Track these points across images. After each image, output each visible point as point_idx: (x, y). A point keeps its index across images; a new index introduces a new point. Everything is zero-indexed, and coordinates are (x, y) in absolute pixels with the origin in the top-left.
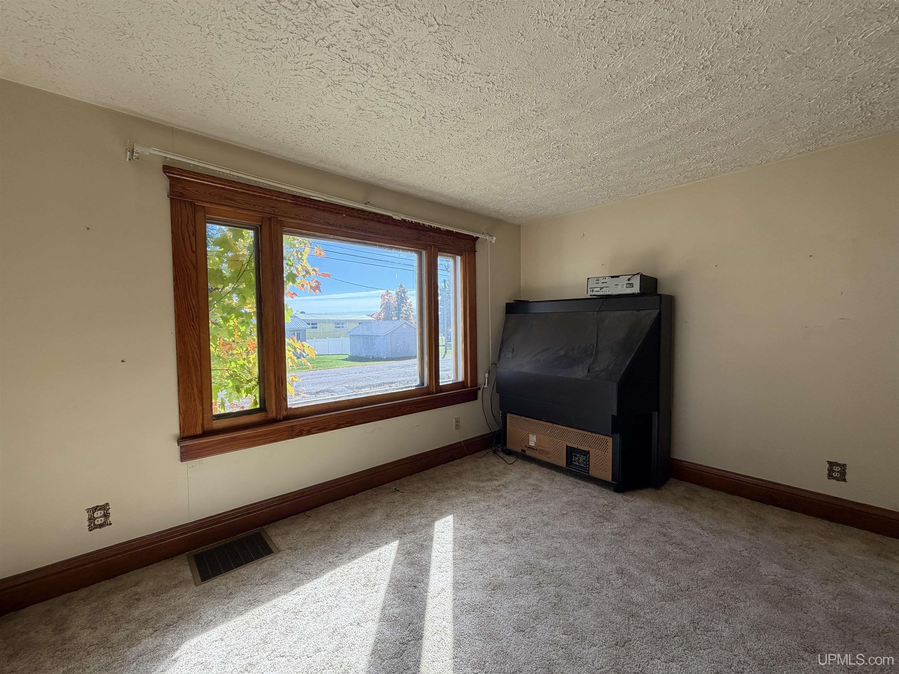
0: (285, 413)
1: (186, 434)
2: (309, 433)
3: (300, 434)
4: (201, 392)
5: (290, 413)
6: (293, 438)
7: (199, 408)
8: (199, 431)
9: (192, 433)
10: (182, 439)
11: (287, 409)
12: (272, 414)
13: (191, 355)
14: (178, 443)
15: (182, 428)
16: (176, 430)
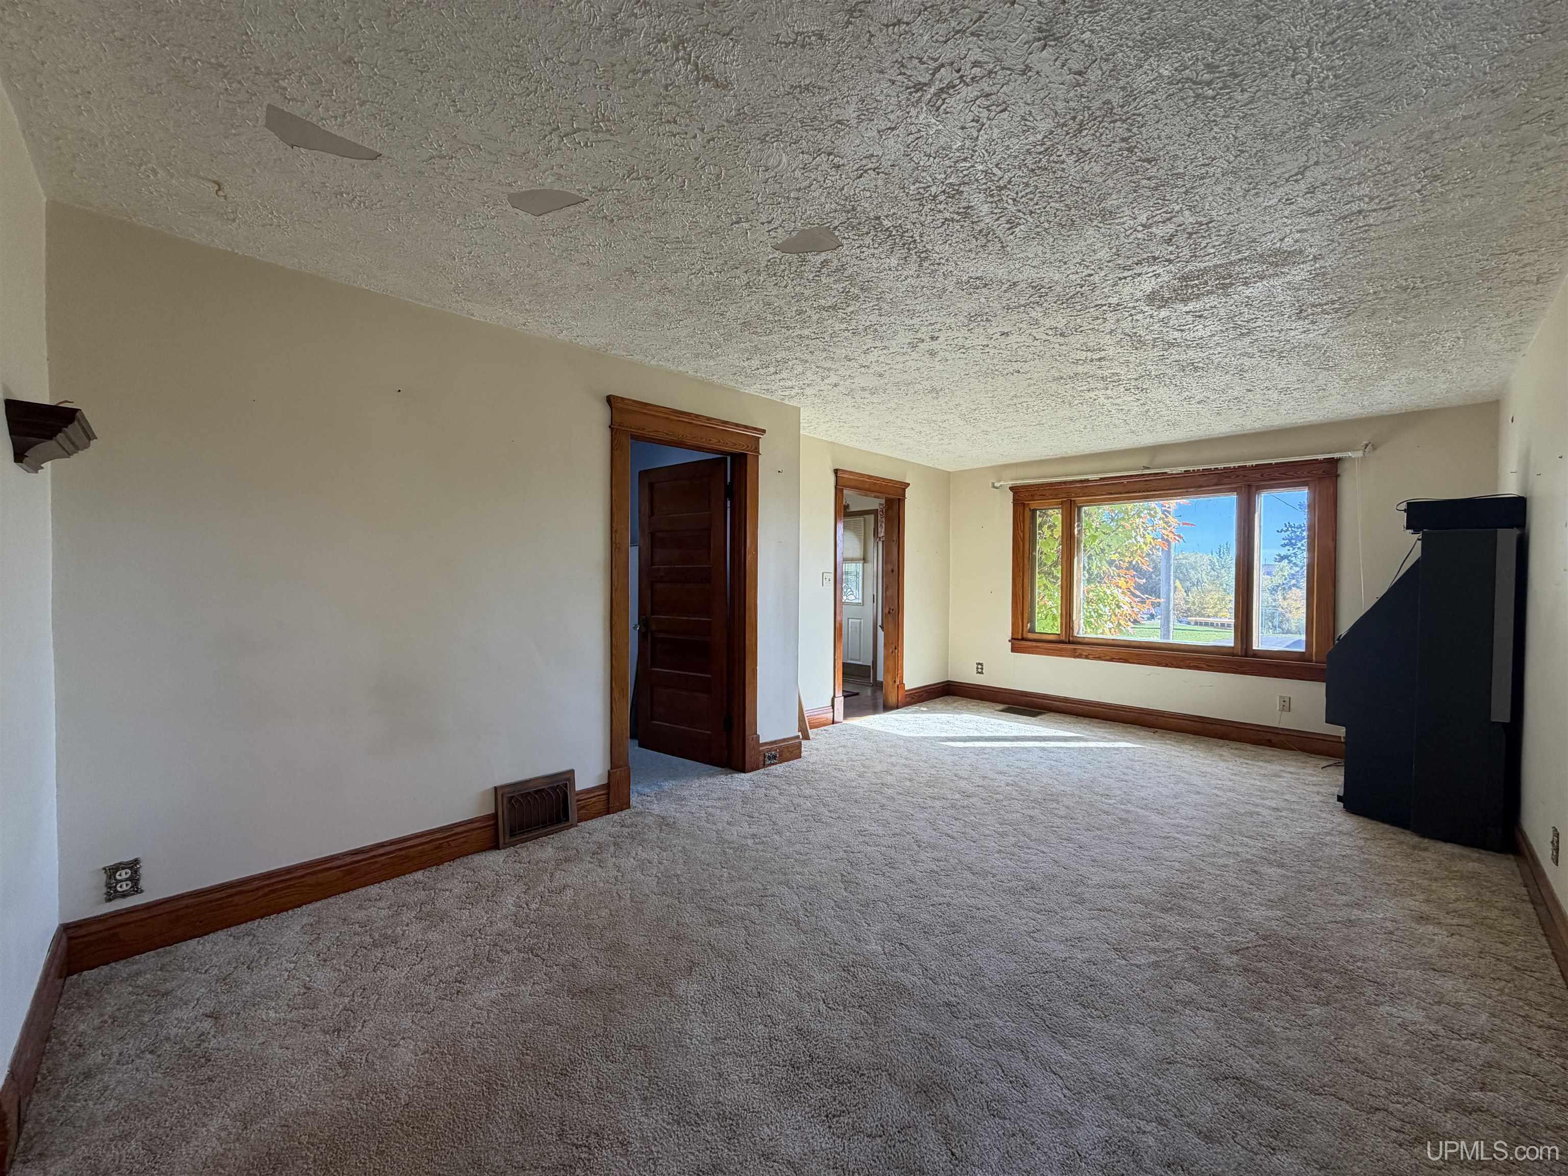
0: (1071, 639)
1: (1015, 637)
2: (1086, 657)
4: (1022, 614)
5: (1075, 639)
7: (1020, 623)
8: (1020, 637)
10: (1013, 639)
11: (1072, 636)
12: (1066, 637)
14: (1010, 641)
15: (1013, 633)
16: (1009, 635)
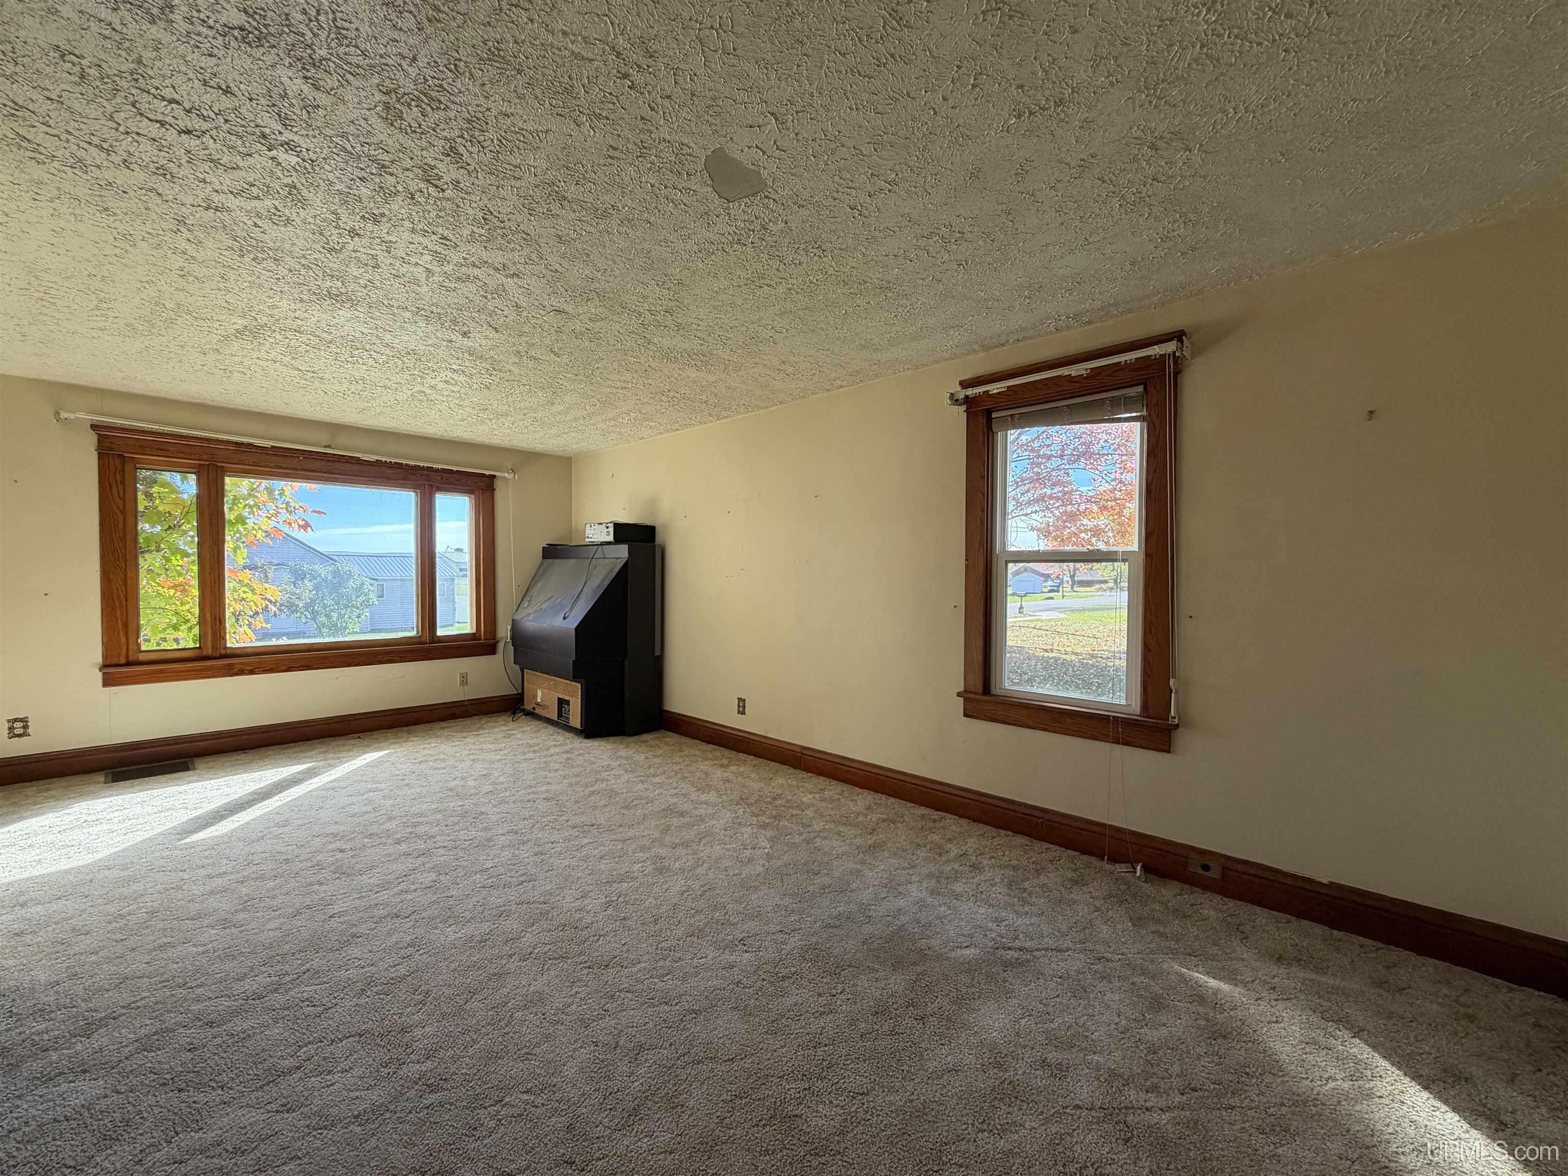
0: (223, 652)
1: (108, 663)
2: (252, 672)
3: (241, 673)
4: (126, 626)
5: (229, 652)
6: (231, 676)
7: (123, 640)
8: (123, 661)
9: (115, 662)
10: (105, 666)
11: (225, 648)
12: (209, 651)
13: (115, 591)
14: (100, 670)
15: (105, 657)
16: (99, 659)
